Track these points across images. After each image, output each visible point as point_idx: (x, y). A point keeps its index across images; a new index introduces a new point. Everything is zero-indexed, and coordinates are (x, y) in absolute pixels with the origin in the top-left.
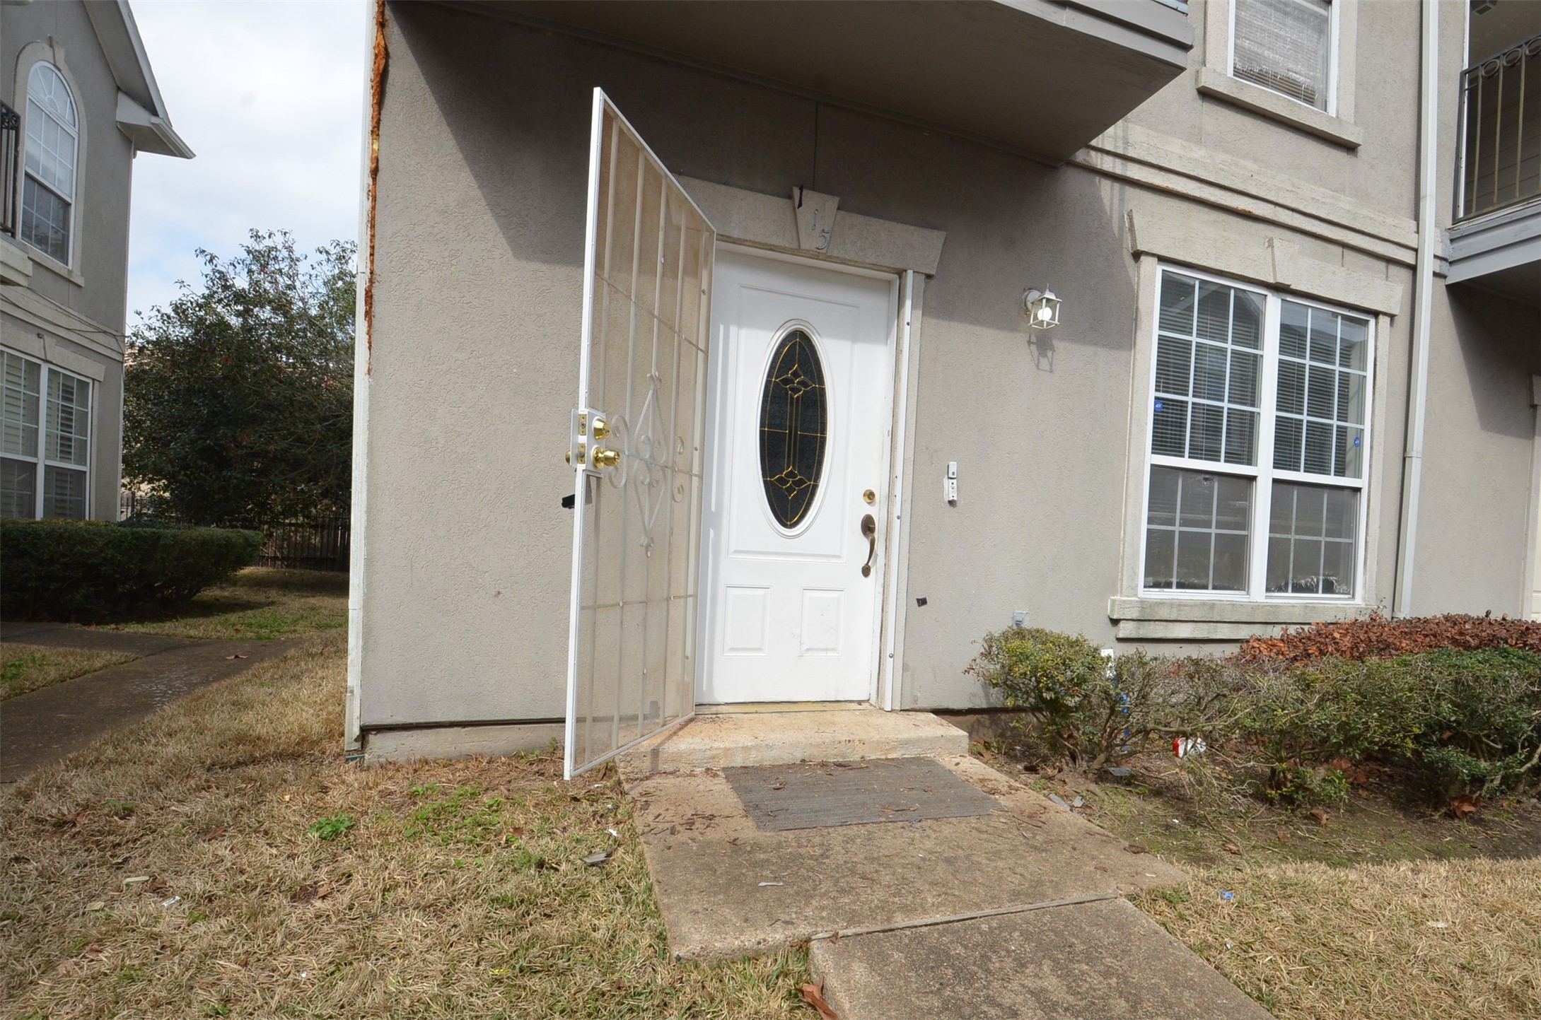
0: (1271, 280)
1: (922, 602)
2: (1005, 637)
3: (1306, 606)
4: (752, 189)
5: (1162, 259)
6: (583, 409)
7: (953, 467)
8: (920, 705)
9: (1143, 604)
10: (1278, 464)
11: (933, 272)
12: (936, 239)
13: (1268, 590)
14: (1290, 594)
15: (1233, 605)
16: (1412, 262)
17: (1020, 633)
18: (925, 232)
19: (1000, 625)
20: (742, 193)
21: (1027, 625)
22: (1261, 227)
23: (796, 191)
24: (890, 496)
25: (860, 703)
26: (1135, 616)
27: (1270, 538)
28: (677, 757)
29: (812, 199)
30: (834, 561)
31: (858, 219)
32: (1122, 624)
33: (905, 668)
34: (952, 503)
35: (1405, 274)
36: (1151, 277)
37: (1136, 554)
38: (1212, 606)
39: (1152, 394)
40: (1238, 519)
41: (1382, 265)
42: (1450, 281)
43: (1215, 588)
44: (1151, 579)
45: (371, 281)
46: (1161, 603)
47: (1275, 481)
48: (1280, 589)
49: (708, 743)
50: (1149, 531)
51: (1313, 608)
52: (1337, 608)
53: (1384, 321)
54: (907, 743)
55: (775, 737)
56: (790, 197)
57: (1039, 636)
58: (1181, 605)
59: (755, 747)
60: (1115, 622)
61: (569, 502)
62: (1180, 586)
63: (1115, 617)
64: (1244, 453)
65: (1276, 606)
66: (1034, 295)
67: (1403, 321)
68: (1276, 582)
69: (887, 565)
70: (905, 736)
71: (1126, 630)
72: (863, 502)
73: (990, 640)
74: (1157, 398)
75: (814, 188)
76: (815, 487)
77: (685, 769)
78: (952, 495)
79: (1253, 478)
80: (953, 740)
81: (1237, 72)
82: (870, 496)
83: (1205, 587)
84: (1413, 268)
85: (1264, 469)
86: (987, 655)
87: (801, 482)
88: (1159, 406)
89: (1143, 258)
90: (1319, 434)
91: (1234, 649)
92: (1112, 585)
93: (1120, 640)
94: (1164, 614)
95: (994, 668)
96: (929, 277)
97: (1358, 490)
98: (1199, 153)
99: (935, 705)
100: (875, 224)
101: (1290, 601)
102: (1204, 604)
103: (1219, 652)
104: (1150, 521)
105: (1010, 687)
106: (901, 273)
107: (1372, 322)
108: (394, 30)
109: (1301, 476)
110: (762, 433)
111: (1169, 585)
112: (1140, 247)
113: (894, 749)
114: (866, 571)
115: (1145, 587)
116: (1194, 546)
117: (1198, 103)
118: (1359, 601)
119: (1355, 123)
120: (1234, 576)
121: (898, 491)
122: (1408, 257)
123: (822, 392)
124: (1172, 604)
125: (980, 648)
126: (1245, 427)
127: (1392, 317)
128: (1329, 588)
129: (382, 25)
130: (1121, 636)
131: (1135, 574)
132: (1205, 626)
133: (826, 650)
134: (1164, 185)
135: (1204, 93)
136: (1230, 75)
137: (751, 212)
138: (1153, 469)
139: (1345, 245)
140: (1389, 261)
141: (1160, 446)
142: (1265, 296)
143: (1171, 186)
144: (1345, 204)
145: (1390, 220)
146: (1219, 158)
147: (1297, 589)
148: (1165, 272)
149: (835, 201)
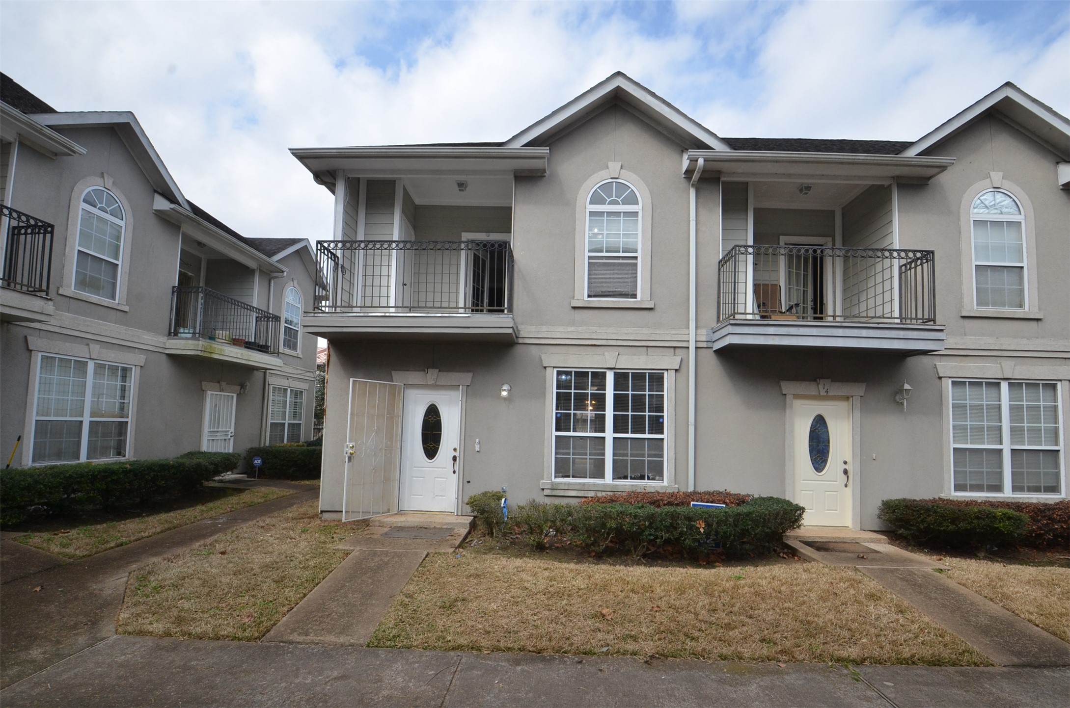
0: (607, 367)
1: (469, 482)
3: (632, 485)
4: (416, 371)
5: (555, 367)
6: (347, 443)
7: (477, 441)
8: (467, 514)
9: (552, 484)
10: (615, 431)
11: (469, 384)
12: (470, 375)
13: (613, 479)
14: (629, 480)
15: (594, 484)
16: (687, 346)
18: (466, 373)
20: (412, 372)
22: (603, 348)
24: (460, 449)
25: (451, 512)
26: (550, 488)
27: (614, 460)
29: (430, 371)
30: (444, 469)
31: (445, 373)
32: (545, 490)
34: (477, 452)
35: (683, 351)
36: (552, 374)
37: (550, 466)
38: (584, 484)
39: (554, 411)
40: (599, 452)
41: (672, 350)
42: (714, 349)
43: (590, 478)
44: (558, 475)
45: (326, 407)
46: (561, 483)
47: (614, 438)
48: (620, 478)
49: (398, 520)
50: (557, 458)
52: (653, 487)
53: (672, 372)
54: (449, 524)
56: (425, 371)
59: (404, 522)
60: (543, 489)
62: (573, 477)
64: (599, 428)
65: (616, 485)
66: (502, 385)
67: (682, 371)
68: (617, 476)
71: (547, 492)
72: (453, 451)
74: (557, 413)
75: (431, 368)
76: (439, 446)
78: (478, 449)
79: (604, 438)
81: (589, 296)
82: (455, 450)
83: (586, 478)
84: (685, 348)
85: (609, 434)
87: (434, 447)
88: (558, 415)
89: (547, 368)
90: (638, 419)
91: (579, 500)
92: (540, 477)
94: (562, 487)
96: (467, 386)
97: (663, 439)
98: (570, 329)
100: (450, 374)
101: (626, 483)
102: (580, 484)
104: (557, 454)
106: (458, 386)
107: (666, 372)
108: (331, 350)
109: (630, 435)
110: (422, 433)
111: (569, 477)
112: (545, 366)
114: (454, 472)
115: (555, 477)
116: (580, 462)
117: (573, 311)
118: (666, 483)
119: (652, 300)
120: (599, 472)
121: (462, 448)
122: (681, 345)
123: (440, 420)
124: (565, 484)
126: (599, 420)
127: (676, 370)
128: (650, 479)
129: (329, 349)
130: (544, 494)
131: (551, 473)
132: (583, 492)
133: (442, 496)
134: (555, 343)
135: (574, 308)
136: (586, 298)
137: (414, 377)
138: (557, 437)
139: (647, 347)
140: (675, 348)
141: (558, 429)
142: (606, 372)
143: (558, 343)
144: (646, 331)
145: (674, 332)
146: (580, 329)
147: (631, 478)
148: (557, 371)
149: (438, 370)
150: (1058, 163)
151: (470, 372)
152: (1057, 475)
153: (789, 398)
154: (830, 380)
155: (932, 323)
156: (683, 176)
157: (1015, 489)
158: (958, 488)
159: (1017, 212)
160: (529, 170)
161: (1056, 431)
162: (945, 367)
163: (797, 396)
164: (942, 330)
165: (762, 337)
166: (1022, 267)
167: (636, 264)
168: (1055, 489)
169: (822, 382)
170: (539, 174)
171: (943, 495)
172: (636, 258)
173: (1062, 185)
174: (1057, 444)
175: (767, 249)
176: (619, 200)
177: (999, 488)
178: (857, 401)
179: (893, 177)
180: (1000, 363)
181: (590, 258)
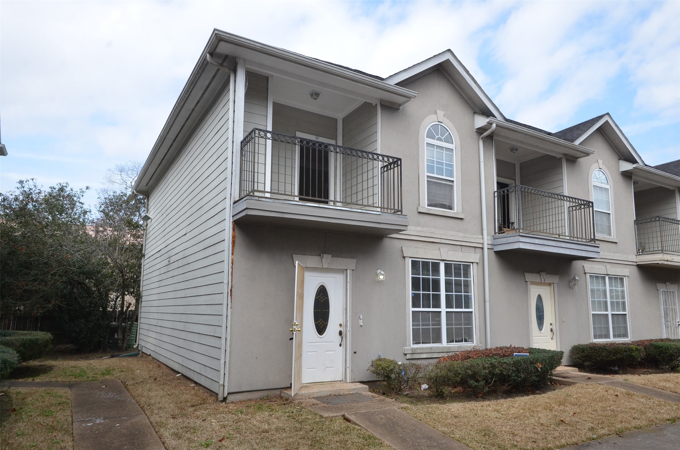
0: (441, 259)
1: (355, 353)
2: (376, 360)
3: (458, 347)
4: (312, 255)
5: (410, 257)
6: (295, 321)
7: (361, 317)
8: (356, 381)
9: (412, 349)
10: (447, 307)
11: (354, 269)
12: (354, 261)
13: (447, 342)
14: (454, 343)
15: (437, 348)
16: (482, 247)
17: (380, 360)
18: (352, 259)
19: (375, 358)
20: (310, 256)
21: (382, 357)
22: (437, 244)
23: (322, 255)
24: (346, 326)
25: (340, 381)
26: (410, 353)
27: (447, 328)
28: (302, 395)
29: (325, 256)
30: (332, 343)
31: (336, 259)
32: (407, 355)
33: (352, 371)
34: (361, 326)
35: (480, 250)
36: (409, 262)
37: (410, 335)
38: (431, 348)
39: (411, 292)
40: (437, 323)
41: (474, 249)
42: (495, 250)
43: (432, 343)
44: (415, 342)
45: (232, 287)
46: (417, 349)
47: (446, 312)
48: (451, 342)
49: (308, 392)
50: (413, 328)
51: (461, 347)
52: (468, 346)
53: (475, 265)
54: (354, 389)
55: (323, 389)
56: (320, 256)
57: (384, 360)
58: (423, 349)
59: (319, 392)
60: (406, 354)
61: (292, 339)
62: (423, 343)
63: (405, 353)
64: (437, 305)
65: (450, 347)
66: (379, 271)
67: (481, 264)
68: (450, 340)
69: (346, 344)
70: (353, 388)
71: (409, 356)
72: (339, 326)
73: (373, 362)
74: (412, 293)
75: (325, 254)
76: (327, 325)
77: (304, 398)
78: (362, 324)
79: (440, 312)
80: (364, 388)
81: (428, 205)
82: (341, 325)
83: (430, 343)
84: (483, 248)
85: (443, 309)
86: (372, 366)
87: (324, 323)
88: (413, 295)
89: (406, 258)
90: (458, 298)
91: (436, 360)
92: (405, 344)
93: (407, 359)
94: (418, 351)
95: (373, 369)
96: (353, 270)
97: (472, 312)
98: (419, 229)
99: (360, 381)
100: (340, 259)
101: (454, 345)
102: (429, 348)
103: (432, 361)
104: (413, 325)
105: (378, 374)
106: (346, 270)
107: (471, 265)
108: (236, 231)
109: (454, 310)
110: (314, 311)
111: (420, 343)
112: (405, 256)
113: (351, 391)
114: (340, 345)
115: (413, 344)
116: (426, 331)
117: (419, 215)
118: (475, 343)
119: (463, 212)
120: (438, 339)
121: (348, 324)
122: (481, 246)
123: (328, 300)
124: (420, 349)
125: (370, 364)
126: (437, 298)
127: (477, 263)
128: (466, 341)
129: (234, 230)
130: (407, 358)
131: (410, 341)
132: (430, 354)
133: (331, 367)
134: (410, 239)
135: (420, 213)
136: (426, 207)
137: (312, 261)
138: (413, 312)
139: (461, 246)
140: (475, 247)
141: (414, 306)
142: (440, 263)
143: (412, 239)
144: (461, 234)
145: (474, 237)
146: (424, 229)
147: (456, 341)
148: (412, 260)
149: (331, 255)
150: (619, 159)
151: (354, 258)
152: (626, 328)
153: (529, 283)
154: (545, 273)
155: (593, 242)
156: (475, 130)
157: (614, 336)
158: (595, 337)
159: (607, 183)
160: (390, 102)
161: (624, 303)
162: (588, 266)
163: (533, 283)
164: (598, 247)
165: (533, 245)
166: (610, 214)
167: (452, 186)
168: (625, 335)
169: (543, 274)
170: (396, 107)
171: (591, 342)
172: (453, 181)
173: (622, 172)
174: (624, 310)
175: (531, 190)
176: (443, 138)
177: (607, 336)
178: (556, 285)
179: (564, 154)
180: (606, 266)
181: (428, 177)
